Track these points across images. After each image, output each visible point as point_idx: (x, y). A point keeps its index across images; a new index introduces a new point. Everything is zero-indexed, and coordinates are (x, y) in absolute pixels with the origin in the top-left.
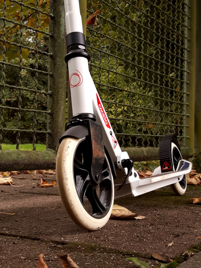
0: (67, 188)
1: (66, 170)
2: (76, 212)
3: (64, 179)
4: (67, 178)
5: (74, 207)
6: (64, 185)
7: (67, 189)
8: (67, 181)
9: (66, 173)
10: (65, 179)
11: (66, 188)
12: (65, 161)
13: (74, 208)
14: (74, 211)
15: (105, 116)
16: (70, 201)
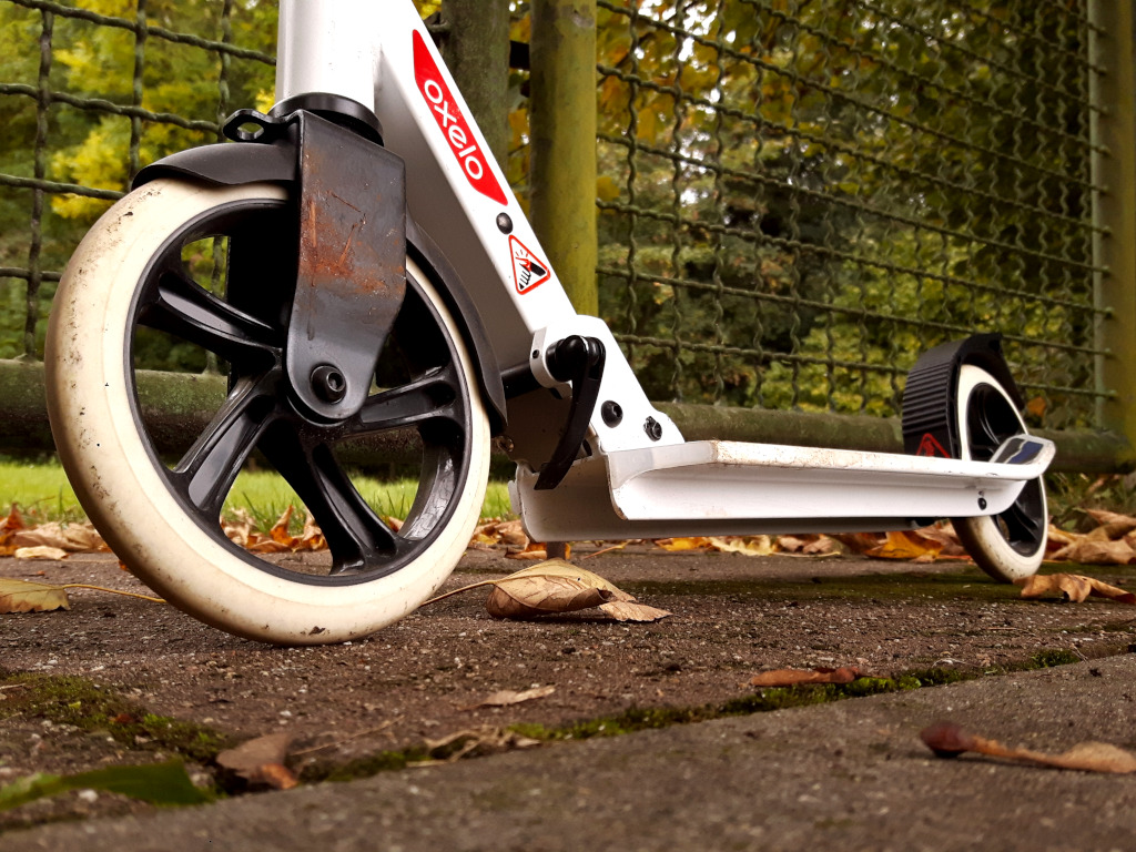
0: (72, 402)
1: (78, 316)
2: (128, 532)
3: (62, 359)
4: (76, 355)
5: (113, 505)
6: (61, 387)
7: (73, 411)
8: (76, 367)
9: (75, 331)
10: (67, 356)
11: (68, 405)
12: (85, 272)
13: (116, 510)
14: (118, 525)
15: (471, 141)
16: (90, 472)
